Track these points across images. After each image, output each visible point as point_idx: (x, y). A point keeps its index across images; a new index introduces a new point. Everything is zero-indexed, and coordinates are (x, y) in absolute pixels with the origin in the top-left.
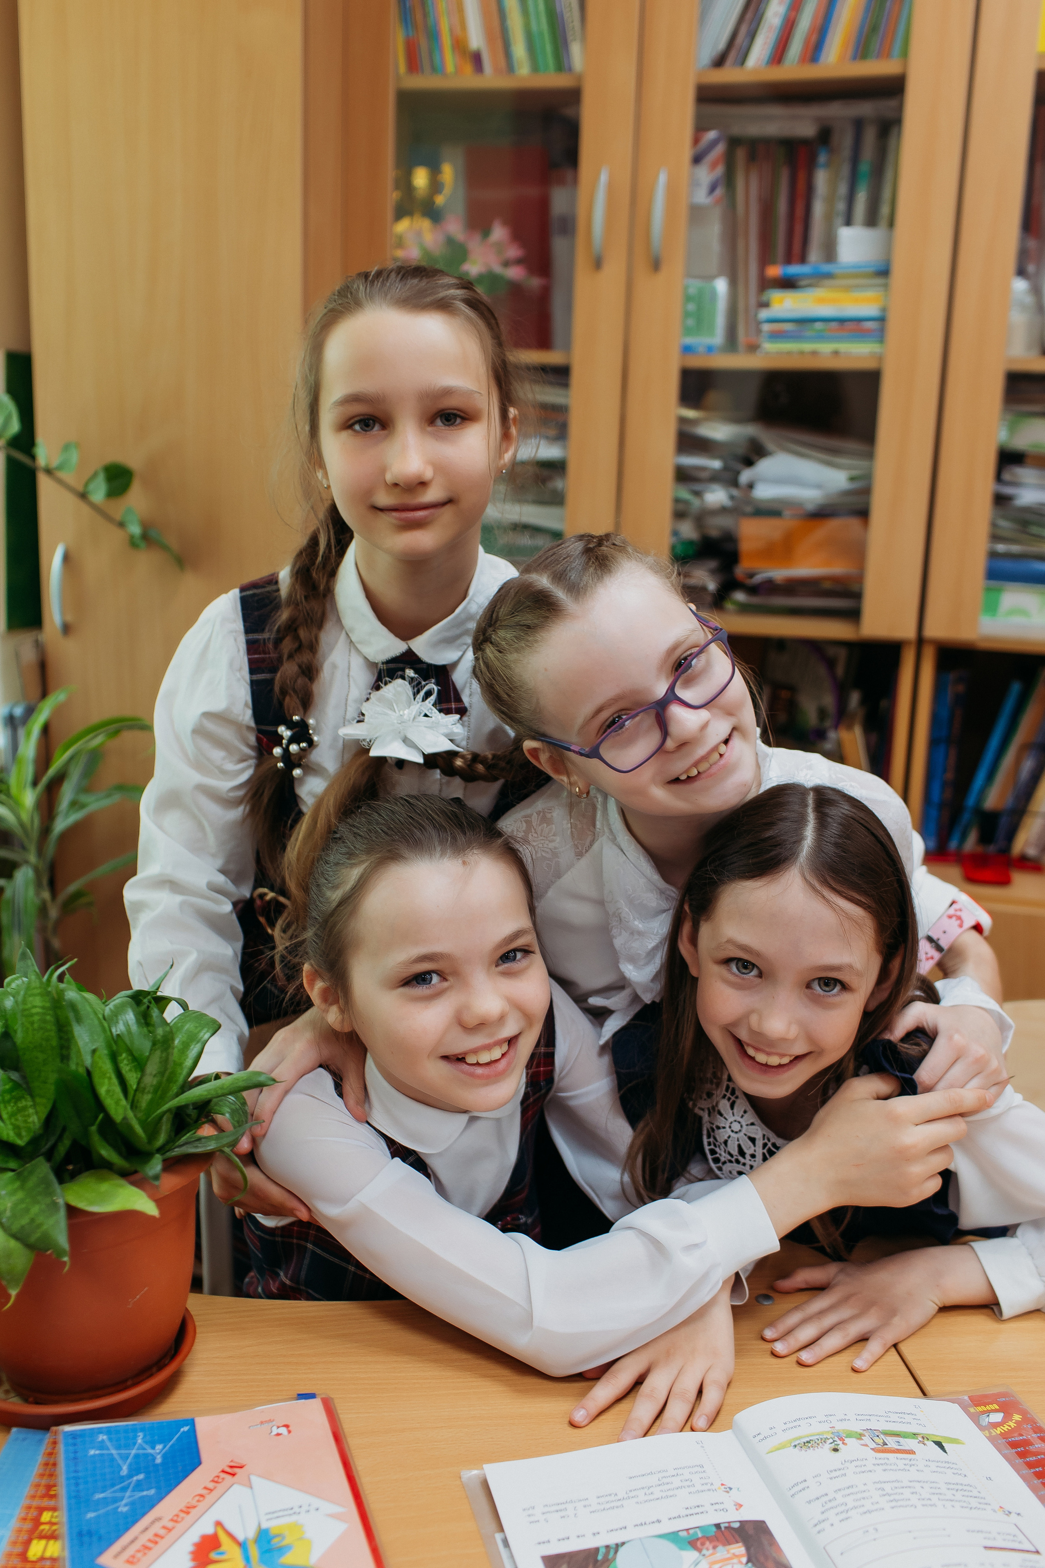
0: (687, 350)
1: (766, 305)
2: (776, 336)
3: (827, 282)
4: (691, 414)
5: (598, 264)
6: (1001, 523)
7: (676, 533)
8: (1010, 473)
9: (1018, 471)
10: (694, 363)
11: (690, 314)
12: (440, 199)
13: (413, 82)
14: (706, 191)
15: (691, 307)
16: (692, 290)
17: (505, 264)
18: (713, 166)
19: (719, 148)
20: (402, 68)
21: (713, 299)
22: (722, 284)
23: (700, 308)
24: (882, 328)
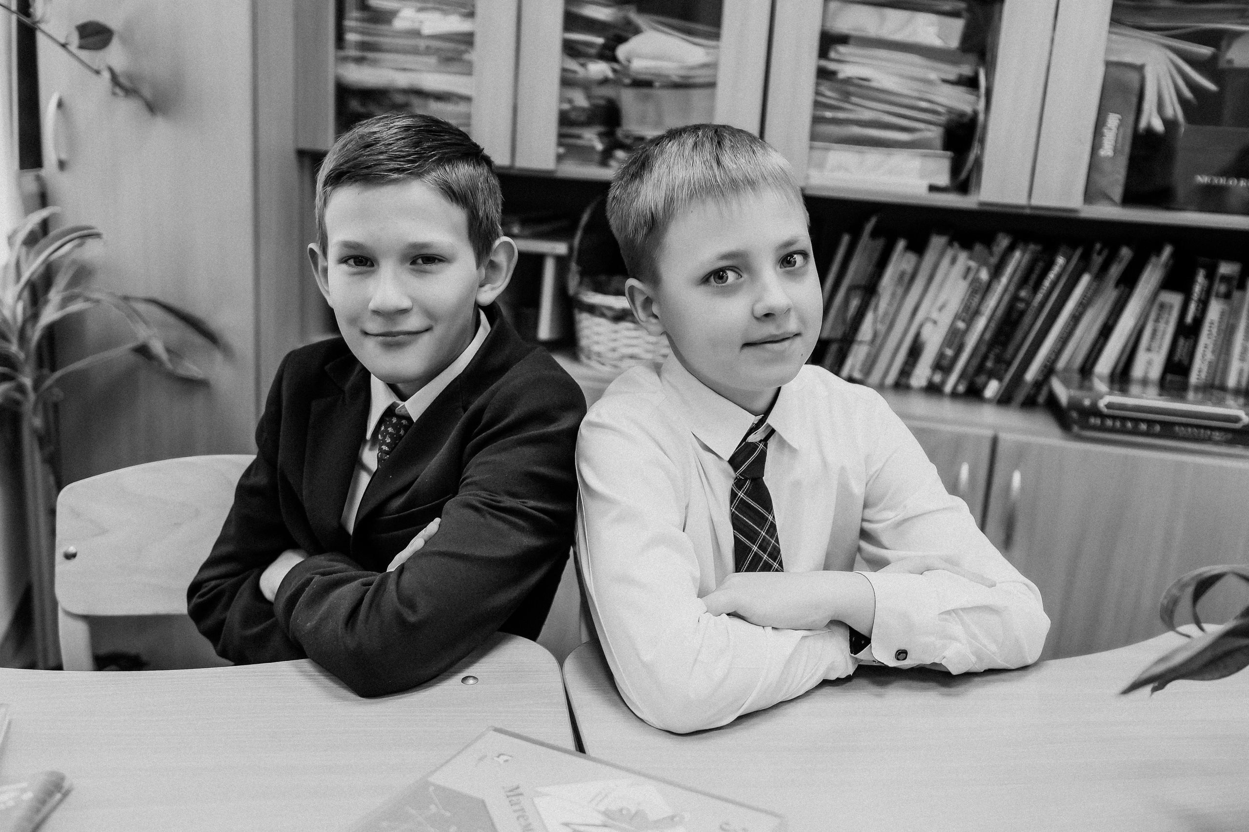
6: (829, 93)
7: (570, 101)
8: (837, 52)
9: (842, 49)
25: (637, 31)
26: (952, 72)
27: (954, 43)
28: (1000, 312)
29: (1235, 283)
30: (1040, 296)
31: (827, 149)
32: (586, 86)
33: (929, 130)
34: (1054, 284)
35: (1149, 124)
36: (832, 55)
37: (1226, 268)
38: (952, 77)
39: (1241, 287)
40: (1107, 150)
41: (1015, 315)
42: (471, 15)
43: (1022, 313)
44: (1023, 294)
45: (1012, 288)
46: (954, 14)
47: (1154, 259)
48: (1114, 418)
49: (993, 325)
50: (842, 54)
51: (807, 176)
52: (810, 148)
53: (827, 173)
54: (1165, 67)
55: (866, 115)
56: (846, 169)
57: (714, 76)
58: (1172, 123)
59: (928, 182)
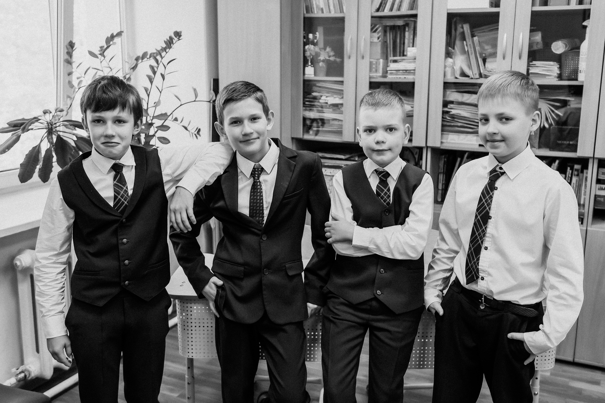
0: (371, 77)
1: (388, 66)
2: (391, 74)
3: (404, 61)
5: (349, 57)
6: (448, 118)
10: (373, 80)
11: (374, 68)
12: (315, 41)
13: (307, 15)
14: (377, 39)
15: (374, 66)
16: (374, 62)
17: (329, 57)
18: (378, 33)
19: (380, 28)
20: (305, 12)
21: (379, 64)
22: (381, 61)
23: (376, 67)
24: (415, 72)
29: (580, 171)
31: (448, 134)
35: (544, 126)
36: (449, 107)
37: (577, 167)
39: (582, 172)
42: (342, 98)
47: (553, 164)
50: (451, 106)
51: (442, 143)
52: (442, 134)
53: (448, 141)
54: (547, 109)
55: (459, 124)
56: (454, 140)
57: (413, 114)
58: (550, 125)
59: (478, 143)
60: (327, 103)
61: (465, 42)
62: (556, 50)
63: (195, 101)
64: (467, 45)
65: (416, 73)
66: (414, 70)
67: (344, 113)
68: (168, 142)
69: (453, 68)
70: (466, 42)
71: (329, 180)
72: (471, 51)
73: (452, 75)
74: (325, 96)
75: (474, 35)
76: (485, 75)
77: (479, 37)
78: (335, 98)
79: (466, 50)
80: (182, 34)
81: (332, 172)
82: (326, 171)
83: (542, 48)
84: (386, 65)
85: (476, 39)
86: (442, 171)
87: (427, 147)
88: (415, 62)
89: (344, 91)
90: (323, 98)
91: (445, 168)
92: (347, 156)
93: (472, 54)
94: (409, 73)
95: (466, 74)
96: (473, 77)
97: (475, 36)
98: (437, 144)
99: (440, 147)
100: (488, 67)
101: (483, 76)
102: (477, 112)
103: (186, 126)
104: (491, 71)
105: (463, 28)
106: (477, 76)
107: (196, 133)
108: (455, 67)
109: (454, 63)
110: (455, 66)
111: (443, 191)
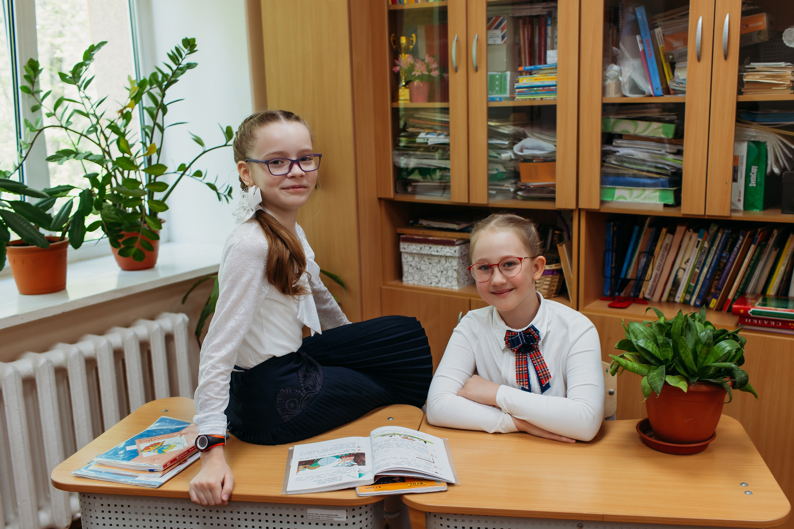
0: (489, 100)
1: (518, 82)
2: (520, 93)
3: (541, 72)
4: (493, 124)
5: (456, 70)
6: (613, 162)
7: (497, 170)
8: (616, 142)
9: (619, 141)
10: (493, 104)
11: (497, 85)
12: (411, 47)
13: (394, 7)
14: (500, 39)
15: (497, 83)
16: (497, 77)
17: (430, 71)
18: (502, 30)
19: (505, 22)
20: (390, 3)
21: (505, 80)
22: (508, 73)
23: (501, 83)
24: (556, 89)
25: (525, 136)
26: (675, 149)
27: (671, 136)
28: (713, 265)
30: (733, 256)
31: (615, 188)
32: (503, 163)
33: (664, 178)
34: (739, 249)
35: (772, 171)
36: (614, 144)
38: (675, 151)
40: (753, 184)
41: (722, 265)
42: (448, 135)
43: (726, 264)
44: (724, 255)
45: (718, 252)
46: (670, 122)
48: (758, 319)
49: (710, 271)
50: (618, 143)
51: (602, 202)
52: (601, 188)
53: (615, 200)
54: (776, 143)
55: (632, 172)
56: (624, 198)
57: (555, 157)
58: (783, 169)
59: (662, 203)
60: (427, 143)
61: (638, 38)
62: (789, 41)
63: (225, 145)
64: (642, 42)
65: (558, 91)
66: (555, 86)
67: (451, 158)
68: (164, 208)
69: (619, 80)
70: (641, 37)
71: (436, 263)
72: (649, 50)
73: (616, 93)
74: (424, 132)
75: (656, 25)
76: (674, 90)
77: (664, 28)
78: (439, 135)
79: (641, 50)
80: (196, 43)
81: (439, 250)
82: (432, 249)
83: (767, 40)
84: (514, 81)
85: (658, 31)
86: (611, 248)
87: (580, 210)
88: (556, 73)
89: (451, 123)
90: (422, 135)
91: (615, 242)
92: (463, 226)
93: (650, 56)
94: (547, 90)
95: (641, 89)
96: (652, 93)
97: (657, 27)
98: (595, 205)
99: (599, 209)
100: (678, 77)
101: (672, 92)
102: (660, 151)
103: (212, 182)
104: (682, 83)
105: (635, 14)
106: (660, 92)
107: (226, 193)
108: (621, 79)
109: (620, 73)
110: (621, 76)
111: (613, 280)
